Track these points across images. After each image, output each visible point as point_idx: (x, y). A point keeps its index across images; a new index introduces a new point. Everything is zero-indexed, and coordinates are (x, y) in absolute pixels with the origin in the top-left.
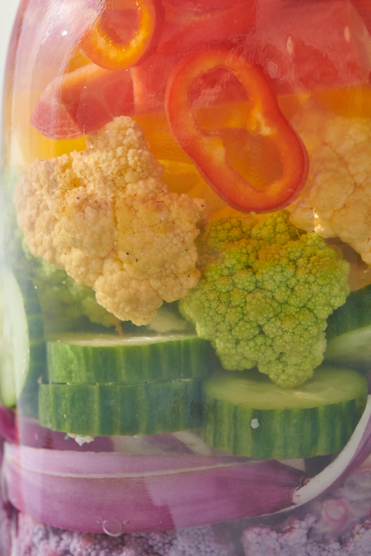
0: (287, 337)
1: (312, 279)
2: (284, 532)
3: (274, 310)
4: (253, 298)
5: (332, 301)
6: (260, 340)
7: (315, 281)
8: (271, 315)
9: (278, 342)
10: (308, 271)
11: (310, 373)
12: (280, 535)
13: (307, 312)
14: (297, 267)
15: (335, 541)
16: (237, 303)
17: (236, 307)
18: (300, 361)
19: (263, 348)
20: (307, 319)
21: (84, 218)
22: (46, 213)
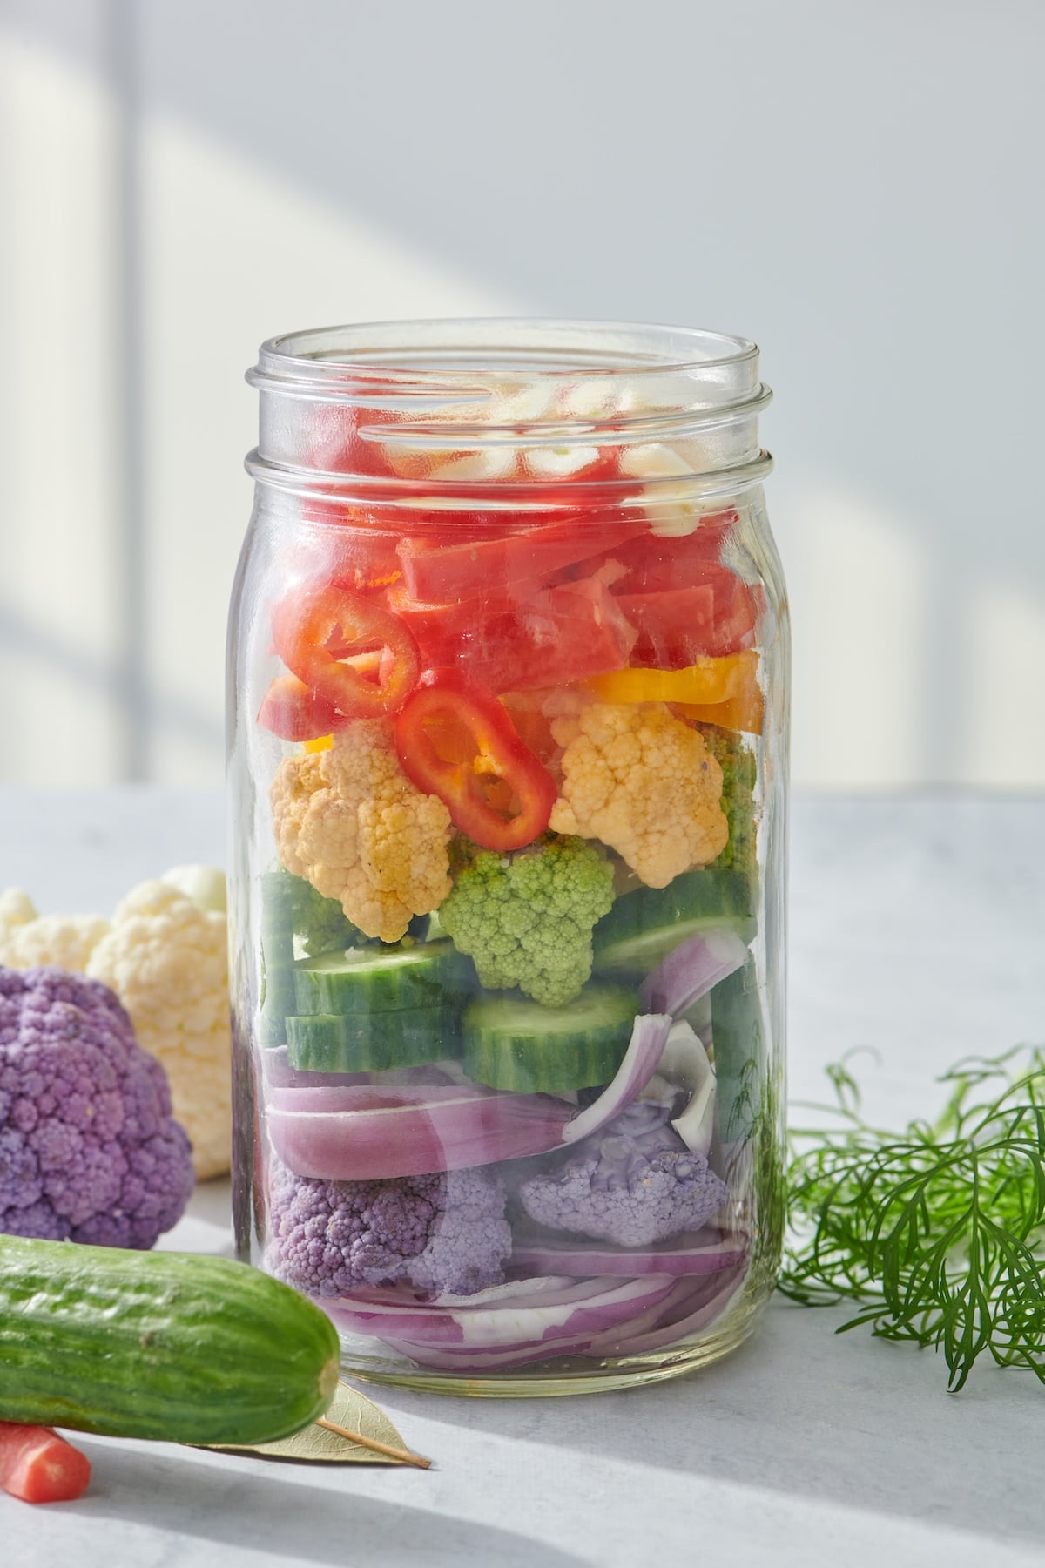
0: (547, 952)
1: (570, 886)
2: (564, 1184)
3: (532, 922)
4: (508, 908)
5: (597, 909)
6: (519, 955)
7: (575, 888)
8: (529, 928)
9: (538, 958)
10: (566, 876)
11: (578, 990)
12: (560, 1187)
13: (568, 922)
14: (554, 873)
15: (623, 1188)
16: (492, 915)
17: (491, 918)
18: (565, 977)
19: (523, 965)
20: (569, 930)
21: (322, 825)
22: (288, 820)
